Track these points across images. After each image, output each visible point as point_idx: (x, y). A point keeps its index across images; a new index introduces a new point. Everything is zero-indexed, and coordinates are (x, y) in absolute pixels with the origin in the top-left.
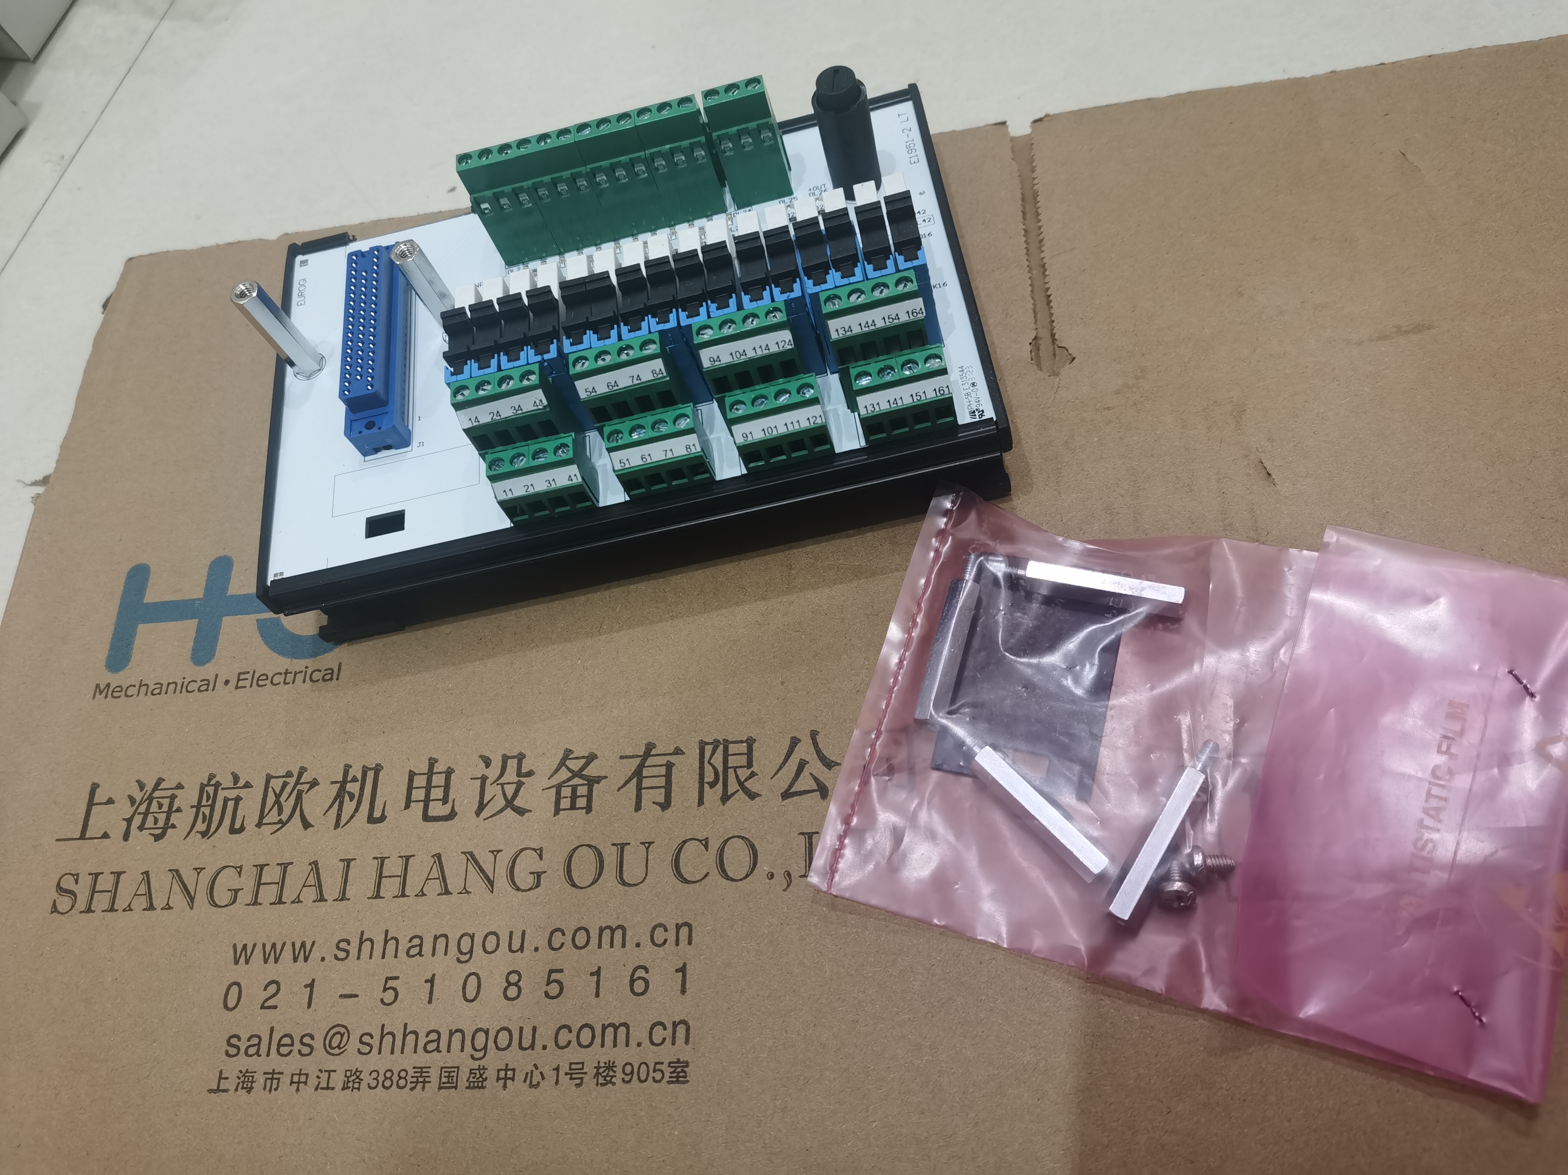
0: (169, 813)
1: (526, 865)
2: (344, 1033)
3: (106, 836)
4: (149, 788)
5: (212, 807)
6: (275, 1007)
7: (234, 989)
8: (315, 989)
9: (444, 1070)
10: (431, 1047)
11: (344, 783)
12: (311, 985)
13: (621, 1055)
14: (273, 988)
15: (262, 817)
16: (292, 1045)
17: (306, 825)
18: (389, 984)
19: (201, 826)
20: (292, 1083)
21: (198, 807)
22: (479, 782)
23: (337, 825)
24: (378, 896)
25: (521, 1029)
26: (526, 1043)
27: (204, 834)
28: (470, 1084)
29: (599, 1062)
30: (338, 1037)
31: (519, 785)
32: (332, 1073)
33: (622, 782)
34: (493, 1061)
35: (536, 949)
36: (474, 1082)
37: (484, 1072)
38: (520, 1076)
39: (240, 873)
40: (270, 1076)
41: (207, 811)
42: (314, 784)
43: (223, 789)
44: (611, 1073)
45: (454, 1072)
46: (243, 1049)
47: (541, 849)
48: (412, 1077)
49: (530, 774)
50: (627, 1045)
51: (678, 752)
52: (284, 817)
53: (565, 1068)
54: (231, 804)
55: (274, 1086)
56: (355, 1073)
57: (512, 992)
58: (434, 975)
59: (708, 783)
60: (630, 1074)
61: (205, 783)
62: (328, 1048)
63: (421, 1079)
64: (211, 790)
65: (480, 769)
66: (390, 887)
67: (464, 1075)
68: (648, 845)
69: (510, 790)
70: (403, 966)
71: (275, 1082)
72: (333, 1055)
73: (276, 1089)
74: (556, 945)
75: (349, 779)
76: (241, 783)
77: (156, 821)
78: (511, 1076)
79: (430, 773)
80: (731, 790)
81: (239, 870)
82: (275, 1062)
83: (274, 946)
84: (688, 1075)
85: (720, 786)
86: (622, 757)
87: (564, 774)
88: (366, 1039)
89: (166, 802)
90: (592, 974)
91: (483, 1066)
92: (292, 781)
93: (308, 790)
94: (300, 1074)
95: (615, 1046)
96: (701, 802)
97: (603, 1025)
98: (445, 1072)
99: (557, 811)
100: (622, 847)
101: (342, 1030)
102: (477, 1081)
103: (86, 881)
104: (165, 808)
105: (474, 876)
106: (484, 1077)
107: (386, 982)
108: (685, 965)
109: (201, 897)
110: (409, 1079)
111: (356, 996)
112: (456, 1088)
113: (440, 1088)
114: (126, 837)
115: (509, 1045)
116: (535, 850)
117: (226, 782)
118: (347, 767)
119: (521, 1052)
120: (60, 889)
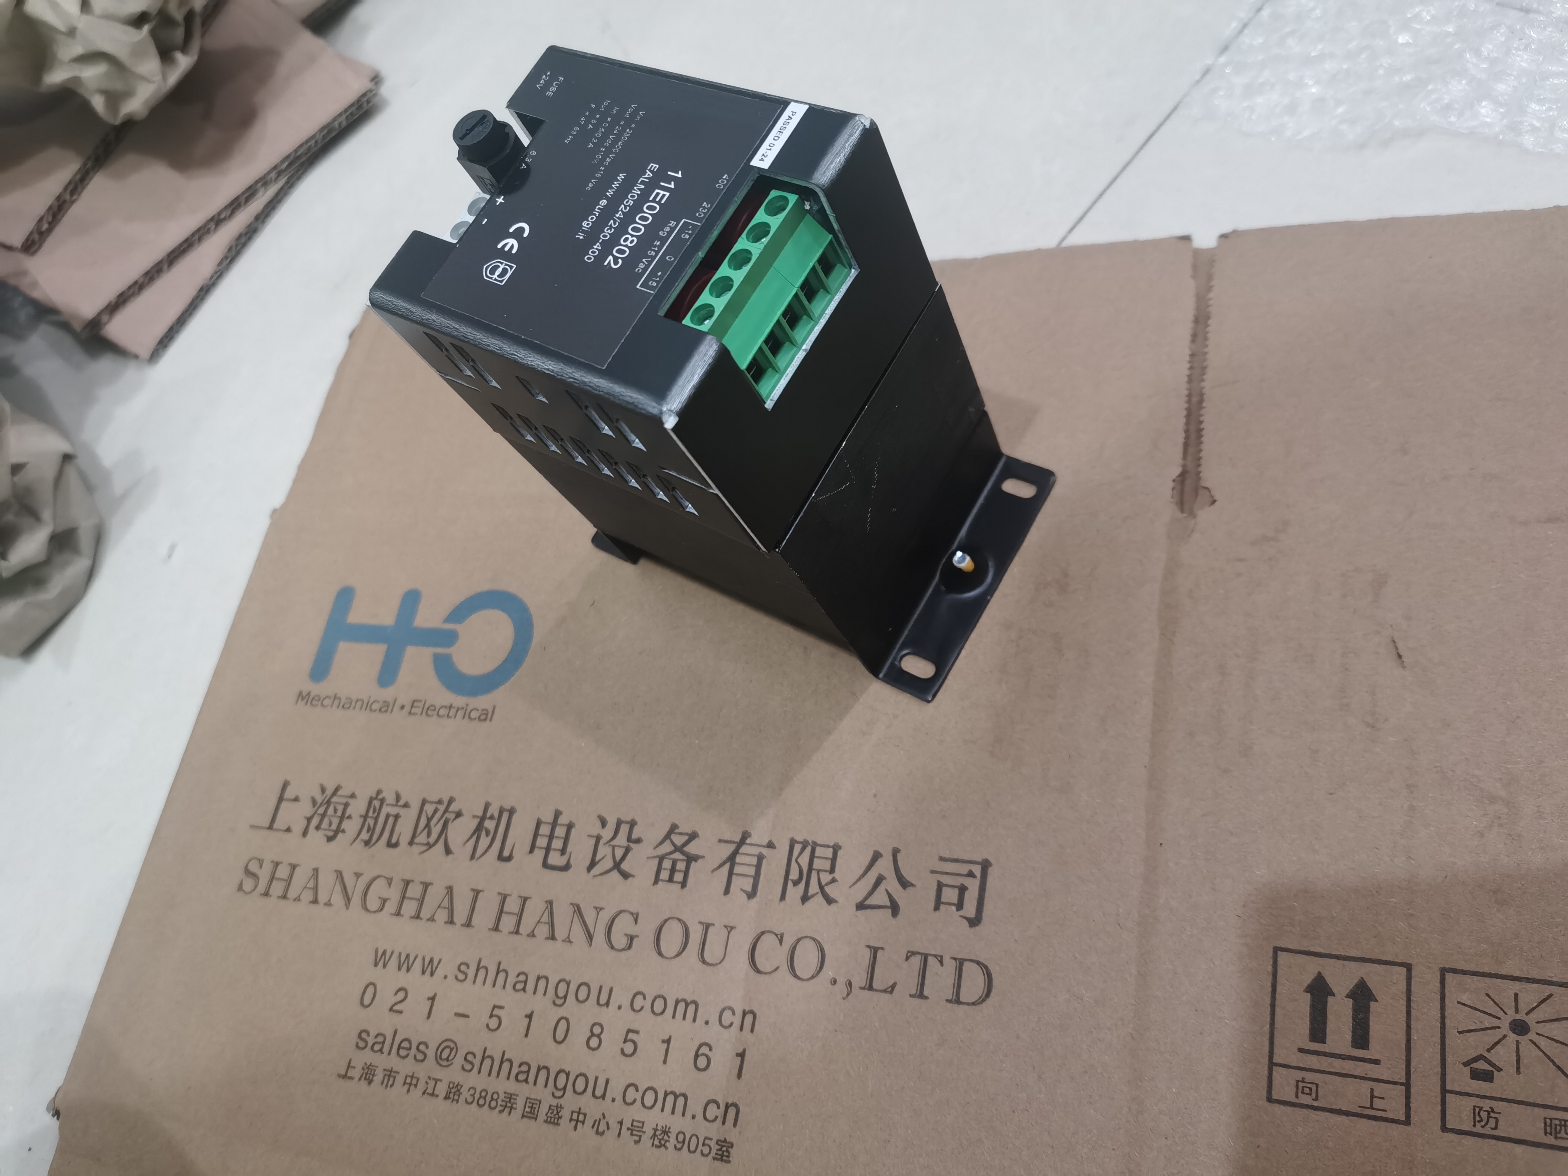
0: (342, 818)
1: (623, 925)
2: (453, 1048)
3: (288, 830)
4: (329, 792)
5: (376, 819)
6: (401, 1012)
7: (371, 990)
8: (435, 1002)
9: (528, 1101)
10: (522, 1077)
11: (483, 819)
12: (432, 999)
13: (677, 1124)
14: (401, 995)
15: (414, 836)
16: (410, 1049)
17: (448, 851)
18: (495, 1011)
19: (365, 836)
20: (405, 1083)
21: (365, 817)
22: (593, 841)
23: (472, 857)
24: (496, 929)
25: (596, 1079)
26: (599, 1092)
27: (367, 843)
28: (547, 1119)
29: (657, 1125)
30: (447, 1051)
31: (628, 850)
32: (438, 1082)
33: (717, 865)
34: (570, 1103)
35: (620, 1007)
36: (551, 1118)
37: (560, 1111)
38: (589, 1122)
39: (390, 885)
40: (388, 1073)
41: (370, 822)
42: (459, 814)
43: (387, 805)
44: (666, 1138)
45: (537, 1104)
46: (370, 1044)
47: (637, 915)
48: (503, 1101)
49: (638, 841)
50: (683, 1115)
51: (771, 845)
52: (432, 840)
53: (627, 1124)
54: (391, 820)
55: (390, 1083)
56: (457, 1086)
57: (594, 1042)
58: (532, 1012)
59: (792, 881)
60: (683, 1143)
61: (374, 796)
62: (438, 1059)
63: (509, 1105)
64: (376, 803)
65: (596, 829)
66: (508, 922)
67: (544, 1109)
68: (730, 929)
69: (619, 853)
70: (507, 998)
71: (391, 1079)
72: (441, 1065)
73: (391, 1086)
74: (637, 1007)
75: (488, 815)
76: (401, 803)
77: (330, 824)
78: (582, 1120)
79: (554, 825)
80: (811, 892)
81: (390, 881)
82: (392, 1062)
83: (408, 956)
84: (731, 1155)
85: (802, 885)
86: (720, 841)
87: (667, 847)
88: (470, 1057)
89: (340, 809)
90: (663, 1041)
91: (561, 1105)
92: (442, 808)
93: (455, 819)
94: (412, 1077)
95: (673, 1113)
96: (783, 897)
97: (666, 1092)
98: (530, 1103)
99: (657, 880)
100: (707, 926)
101: (452, 1045)
102: (554, 1118)
103: (268, 867)
104: (339, 813)
105: (577, 928)
106: (560, 1114)
107: (493, 1010)
108: (744, 1051)
109: (356, 900)
110: (500, 1102)
111: (468, 1016)
112: (536, 1119)
113: (523, 1116)
114: (305, 833)
115: (585, 1091)
116: (632, 914)
117: (390, 798)
118: (487, 806)
119: (593, 1100)
120: (248, 872)
